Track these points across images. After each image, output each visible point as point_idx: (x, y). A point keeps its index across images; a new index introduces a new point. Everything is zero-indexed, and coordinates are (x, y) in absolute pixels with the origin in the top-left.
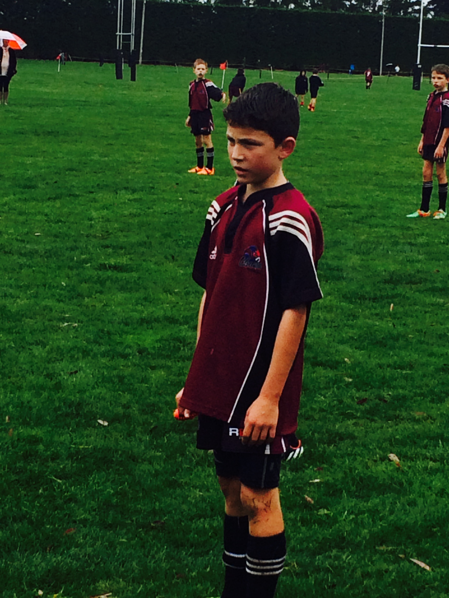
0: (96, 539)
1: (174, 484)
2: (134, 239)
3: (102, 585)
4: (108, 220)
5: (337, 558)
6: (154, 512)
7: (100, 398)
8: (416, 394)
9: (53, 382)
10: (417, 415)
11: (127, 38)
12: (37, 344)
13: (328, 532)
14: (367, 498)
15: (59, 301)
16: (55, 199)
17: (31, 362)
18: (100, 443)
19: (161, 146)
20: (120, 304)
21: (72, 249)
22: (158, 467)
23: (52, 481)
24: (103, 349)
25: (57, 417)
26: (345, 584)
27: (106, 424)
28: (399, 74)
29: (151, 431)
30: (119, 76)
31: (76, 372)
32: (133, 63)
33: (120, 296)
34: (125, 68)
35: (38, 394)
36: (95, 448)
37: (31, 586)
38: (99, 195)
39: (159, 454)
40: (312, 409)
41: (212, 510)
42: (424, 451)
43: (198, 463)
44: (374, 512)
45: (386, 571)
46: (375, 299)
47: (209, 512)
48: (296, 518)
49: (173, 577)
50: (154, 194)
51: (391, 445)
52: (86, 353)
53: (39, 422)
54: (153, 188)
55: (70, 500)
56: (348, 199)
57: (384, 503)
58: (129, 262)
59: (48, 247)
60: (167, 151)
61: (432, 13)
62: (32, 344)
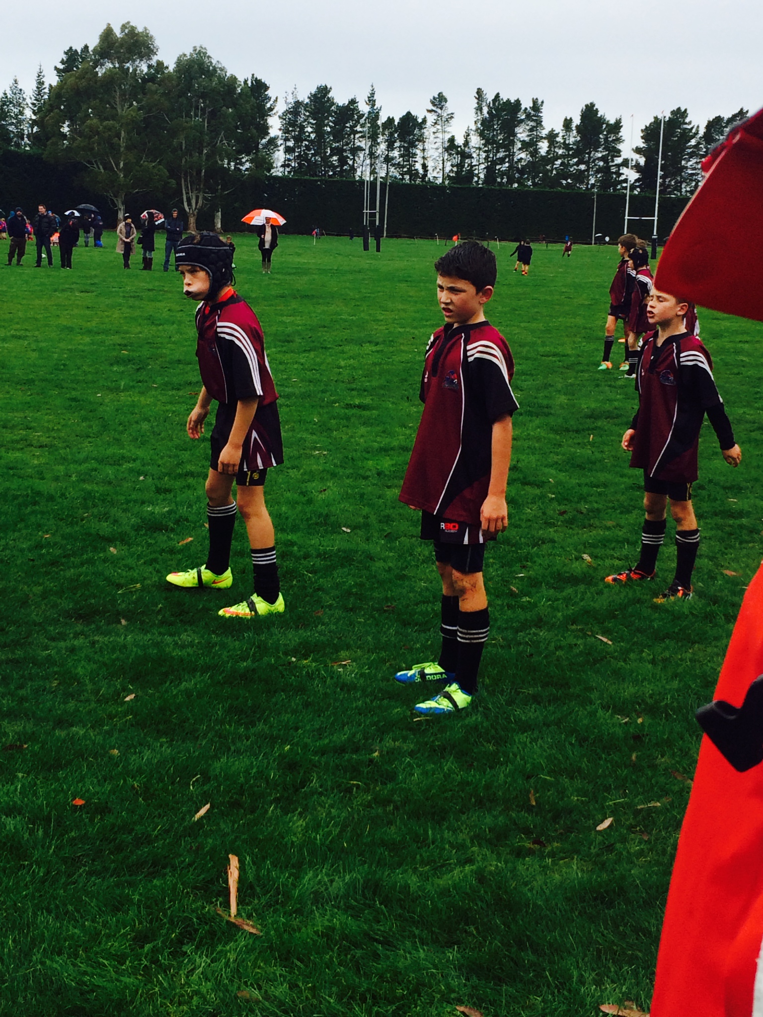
0: (338, 620)
1: (403, 577)
2: (375, 383)
3: (343, 654)
4: (354, 368)
5: (535, 634)
6: (387, 599)
7: (343, 511)
8: (608, 508)
9: (306, 498)
10: (609, 523)
11: (373, 215)
12: (293, 468)
13: (528, 616)
14: (561, 589)
15: (312, 434)
16: (309, 351)
17: (288, 482)
18: (345, 546)
19: (400, 306)
20: (362, 436)
21: (323, 392)
22: (390, 564)
23: (303, 574)
24: (348, 471)
25: (309, 526)
26: (541, 653)
27: (349, 531)
28: (609, 243)
29: (385, 536)
30: (366, 248)
31: (325, 490)
32: (378, 237)
33: (363, 430)
34: (372, 241)
35: (294, 508)
36: (339, 550)
37: (286, 654)
38: (347, 348)
39: (391, 554)
40: (520, 519)
41: (434, 598)
42: (612, 552)
43: (423, 562)
44: (568, 600)
45: (575, 645)
46: (577, 431)
47: (431, 599)
48: (503, 604)
49: (401, 649)
50: (393, 346)
51: (585, 547)
52: (334, 475)
53: (295, 529)
54: (392, 341)
55: (319, 589)
56: (560, 350)
57: (576, 592)
58: (371, 402)
59: (303, 390)
60: (404, 311)
61: (638, 189)
62: (288, 468)
